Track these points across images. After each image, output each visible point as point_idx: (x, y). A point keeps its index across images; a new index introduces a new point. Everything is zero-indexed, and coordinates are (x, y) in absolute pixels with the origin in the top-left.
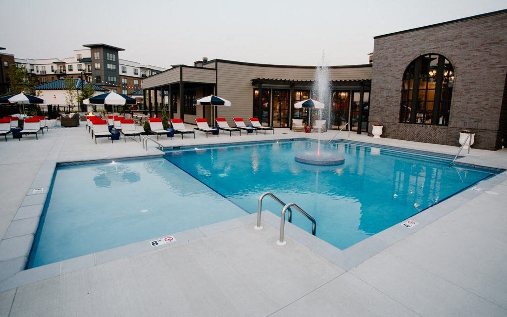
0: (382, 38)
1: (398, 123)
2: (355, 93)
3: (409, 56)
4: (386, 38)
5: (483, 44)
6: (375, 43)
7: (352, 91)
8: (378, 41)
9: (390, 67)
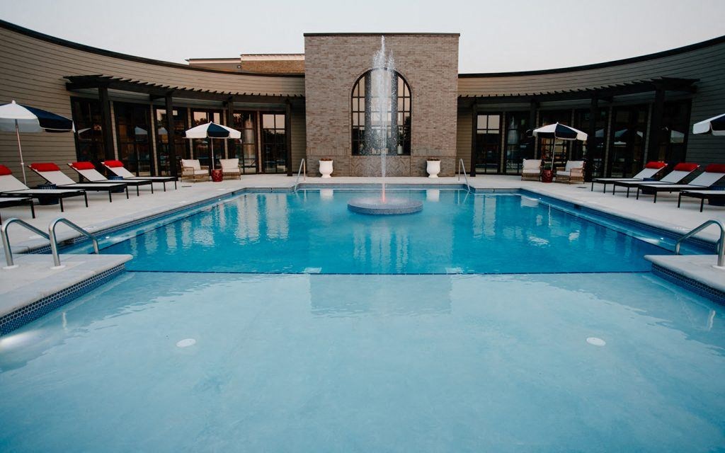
0: (318, 38)
1: (351, 156)
2: (264, 115)
3: (357, 67)
4: (322, 38)
5: (436, 66)
6: (306, 43)
7: (260, 112)
8: (310, 41)
9: (333, 79)
